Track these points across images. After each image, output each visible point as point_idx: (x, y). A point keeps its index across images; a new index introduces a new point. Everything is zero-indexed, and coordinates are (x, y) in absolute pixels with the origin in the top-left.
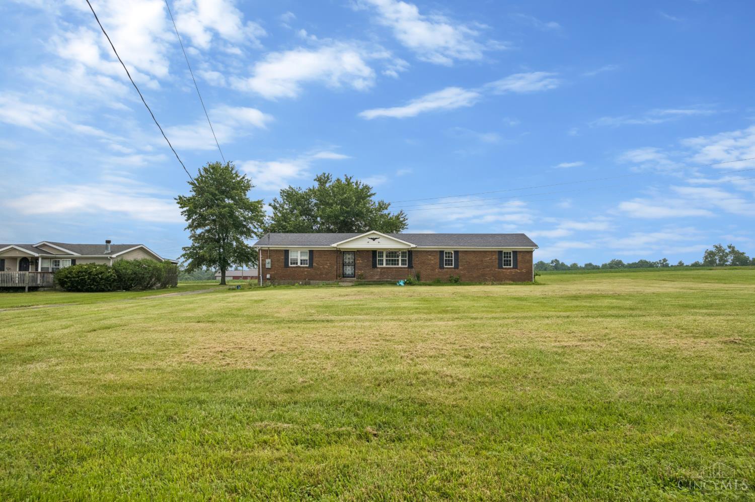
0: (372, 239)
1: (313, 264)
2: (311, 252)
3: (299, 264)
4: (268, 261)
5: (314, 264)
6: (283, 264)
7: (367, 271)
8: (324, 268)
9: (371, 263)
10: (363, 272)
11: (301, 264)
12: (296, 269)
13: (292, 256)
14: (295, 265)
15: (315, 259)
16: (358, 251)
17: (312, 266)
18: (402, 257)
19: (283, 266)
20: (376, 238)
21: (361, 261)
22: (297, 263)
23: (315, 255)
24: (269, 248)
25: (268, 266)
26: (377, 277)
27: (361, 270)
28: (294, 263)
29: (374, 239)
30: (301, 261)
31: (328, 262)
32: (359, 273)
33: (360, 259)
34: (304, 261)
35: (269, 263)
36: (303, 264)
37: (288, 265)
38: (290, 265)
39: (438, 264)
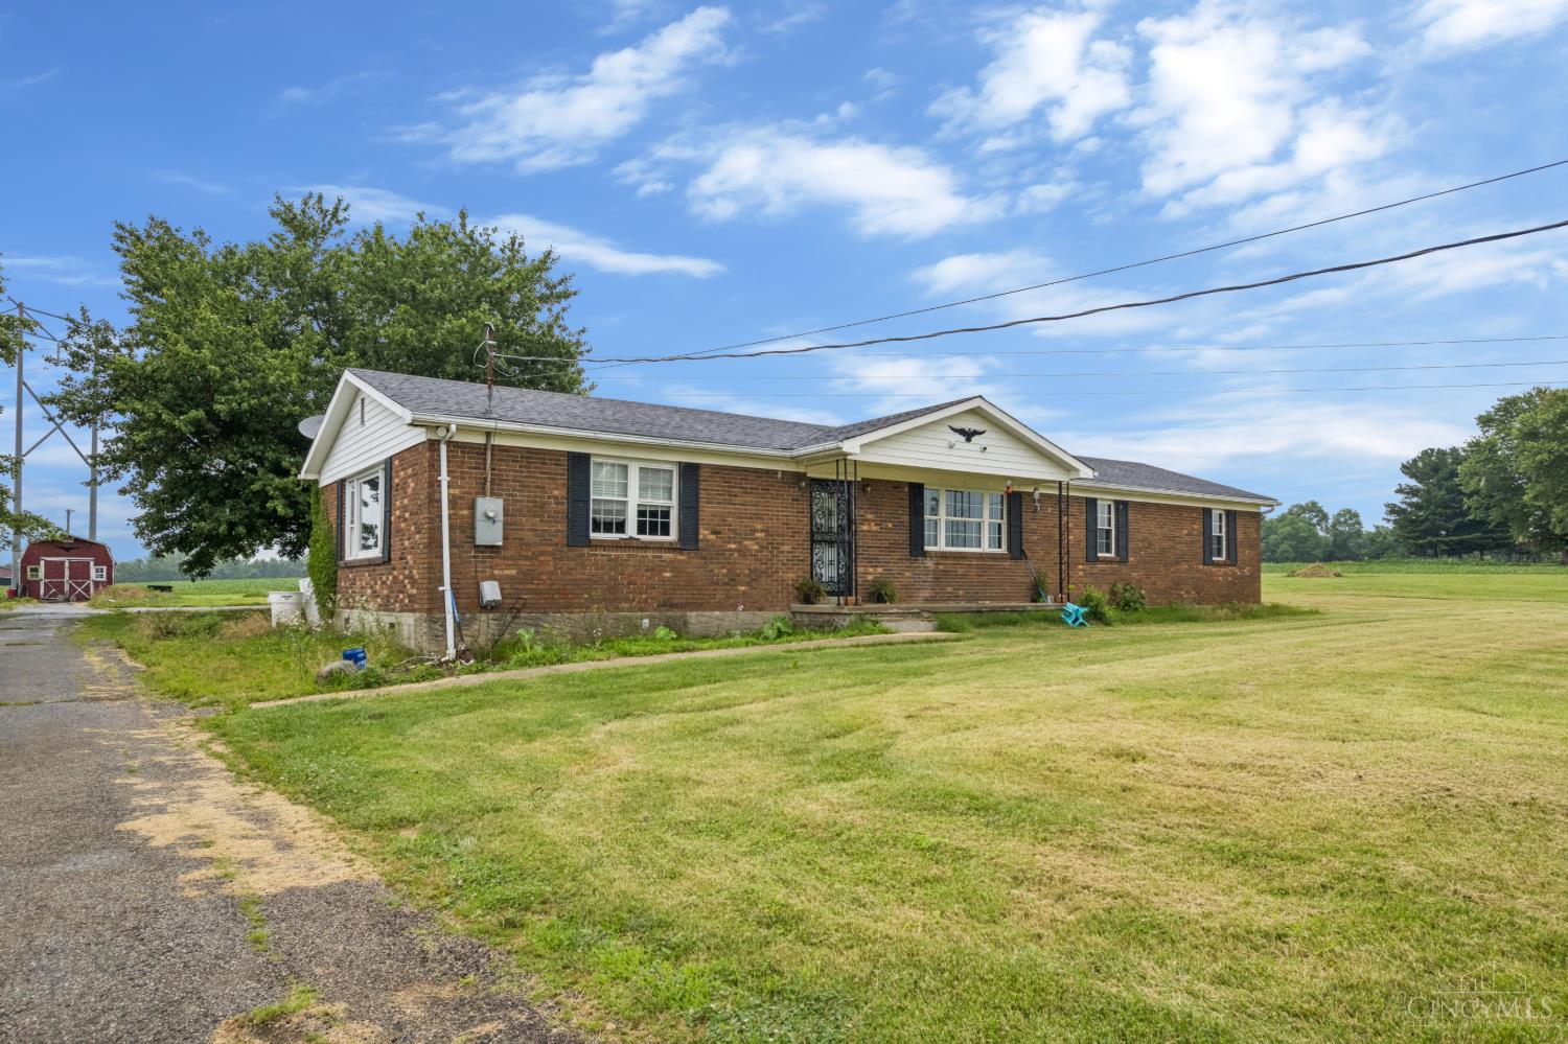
0: (962, 432)
1: (697, 533)
2: (690, 473)
3: (631, 529)
4: (490, 506)
5: (704, 533)
6: (562, 527)
7: (895, 569)
8: (743, 552)
9: (903, 537)
10: (880, 570)
11: (641, 529)
12: (624, 554)
13: (602, 488)
14: (614, 536)
15: (707, 510)
16: (866, 483)
17: (696, 540)
18: (991, 518)
19: (561, 538)
20: (976, 433)
21: (875, 528)
22: (621, 527)
23: (707, 488)
24: (488, 434)
25: (489, 534)
26: (926, 593)
27: (873, 561)
28: (608, 528)
29: (969, 435)
30: (641, 513)
31: (759, 527)
32: (870, 577)
33: (870, 516)
34: (654, 514)
35: (493, 520)
36: (653, 532)
37: (588, 536)
38: (594, 536)
39: (1083, 544)
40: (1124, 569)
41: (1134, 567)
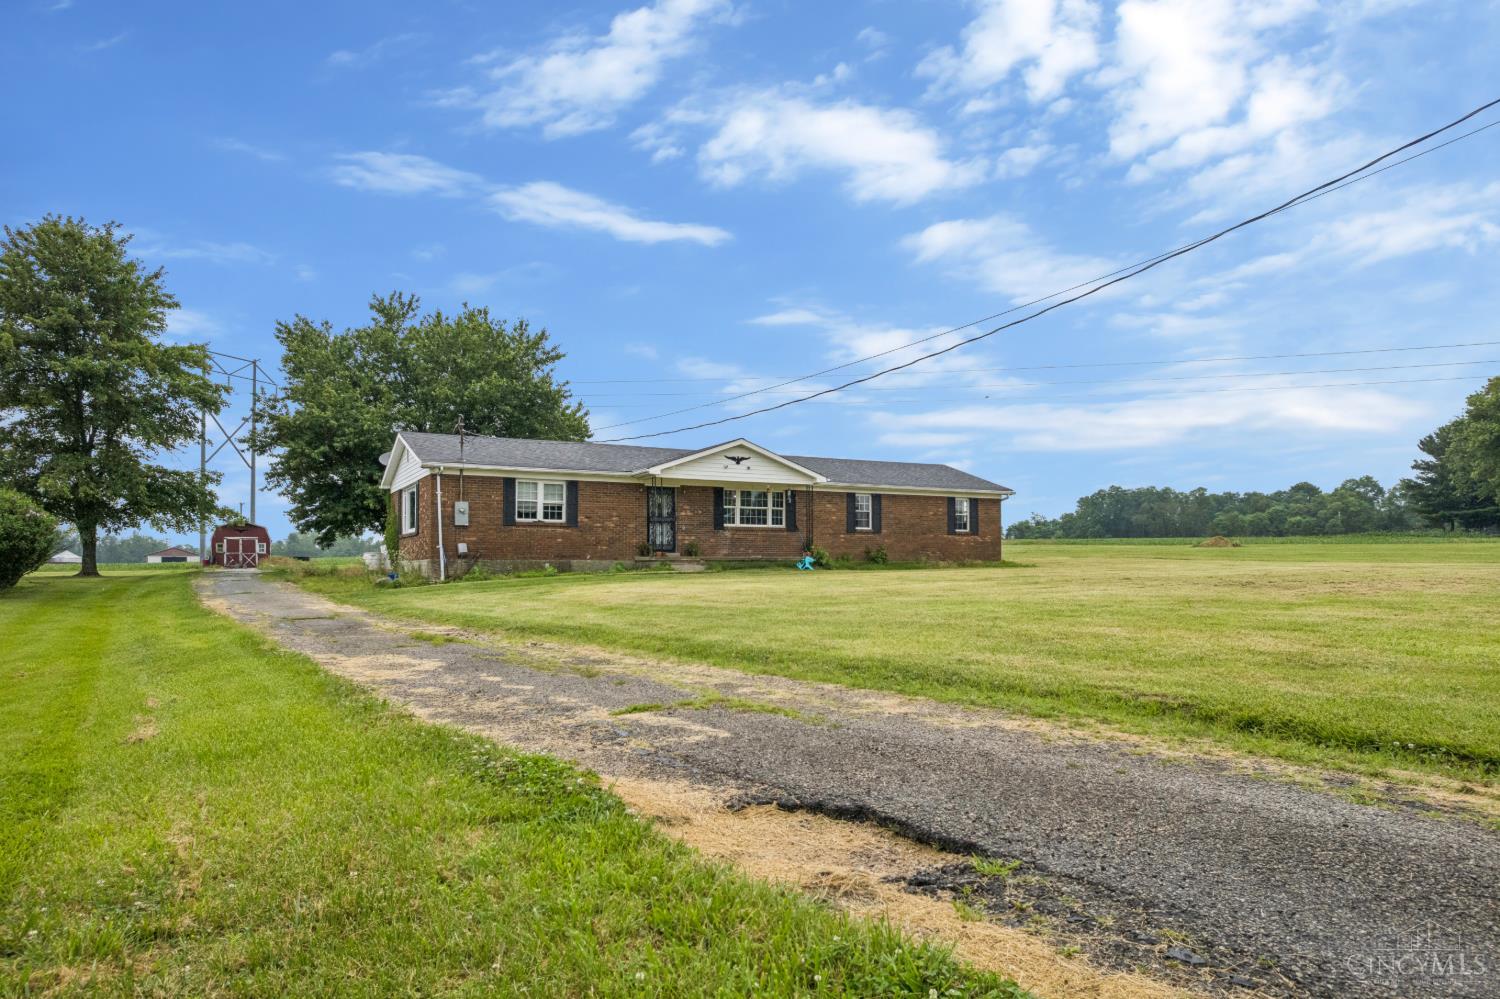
0: (733, 459)
1: (577, 517)
2: (573, 486)
3: (540, 516)
4: (462, 506)
5: (581, 518)
6: (501, 516)
7: (703, 538)
8: (604, 529)
9: (709, 518)
10: (693, 538)
11: (546, 516)
12: (535, 529)
13: (521, 496)
14: (530, 520)
15: (582, 505)
16: (683, 488)
17: (577, 522)
18: (774, 506)
19: (500, 522)
20: (743, 459)
21: (689, 514)
22: (534, 515)
23: (582, 494)
24: (461, 470)
25: (462, 520)
26: (725, 552)
27: (688, 532)
28: (527, 516)
29: (738, 461)
30: (546, 508)
31: (615, 514)
32: (686, 542)
33: (687, 507)
34: (553, 508)
35: (463, 513)
36: (553, 517)
37: (514, 520)
38: (518, 520)
39: (845, 522)
40: (877, 537)
41: (888, 536)
